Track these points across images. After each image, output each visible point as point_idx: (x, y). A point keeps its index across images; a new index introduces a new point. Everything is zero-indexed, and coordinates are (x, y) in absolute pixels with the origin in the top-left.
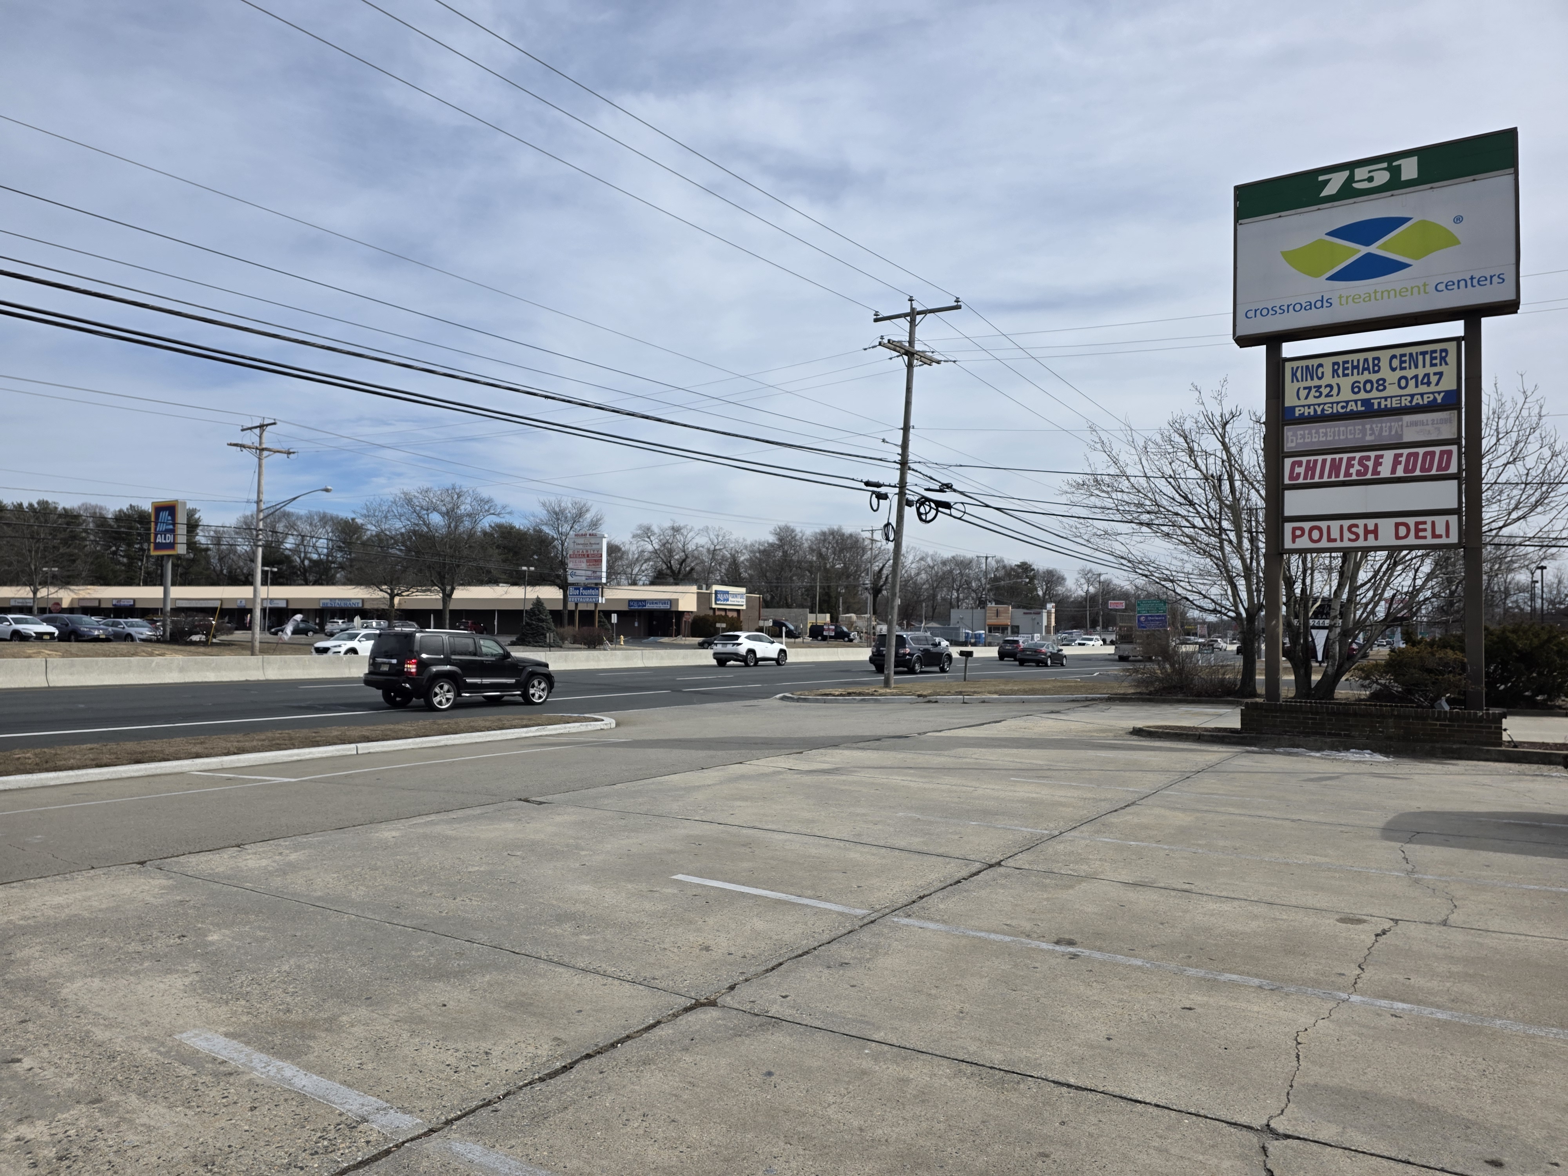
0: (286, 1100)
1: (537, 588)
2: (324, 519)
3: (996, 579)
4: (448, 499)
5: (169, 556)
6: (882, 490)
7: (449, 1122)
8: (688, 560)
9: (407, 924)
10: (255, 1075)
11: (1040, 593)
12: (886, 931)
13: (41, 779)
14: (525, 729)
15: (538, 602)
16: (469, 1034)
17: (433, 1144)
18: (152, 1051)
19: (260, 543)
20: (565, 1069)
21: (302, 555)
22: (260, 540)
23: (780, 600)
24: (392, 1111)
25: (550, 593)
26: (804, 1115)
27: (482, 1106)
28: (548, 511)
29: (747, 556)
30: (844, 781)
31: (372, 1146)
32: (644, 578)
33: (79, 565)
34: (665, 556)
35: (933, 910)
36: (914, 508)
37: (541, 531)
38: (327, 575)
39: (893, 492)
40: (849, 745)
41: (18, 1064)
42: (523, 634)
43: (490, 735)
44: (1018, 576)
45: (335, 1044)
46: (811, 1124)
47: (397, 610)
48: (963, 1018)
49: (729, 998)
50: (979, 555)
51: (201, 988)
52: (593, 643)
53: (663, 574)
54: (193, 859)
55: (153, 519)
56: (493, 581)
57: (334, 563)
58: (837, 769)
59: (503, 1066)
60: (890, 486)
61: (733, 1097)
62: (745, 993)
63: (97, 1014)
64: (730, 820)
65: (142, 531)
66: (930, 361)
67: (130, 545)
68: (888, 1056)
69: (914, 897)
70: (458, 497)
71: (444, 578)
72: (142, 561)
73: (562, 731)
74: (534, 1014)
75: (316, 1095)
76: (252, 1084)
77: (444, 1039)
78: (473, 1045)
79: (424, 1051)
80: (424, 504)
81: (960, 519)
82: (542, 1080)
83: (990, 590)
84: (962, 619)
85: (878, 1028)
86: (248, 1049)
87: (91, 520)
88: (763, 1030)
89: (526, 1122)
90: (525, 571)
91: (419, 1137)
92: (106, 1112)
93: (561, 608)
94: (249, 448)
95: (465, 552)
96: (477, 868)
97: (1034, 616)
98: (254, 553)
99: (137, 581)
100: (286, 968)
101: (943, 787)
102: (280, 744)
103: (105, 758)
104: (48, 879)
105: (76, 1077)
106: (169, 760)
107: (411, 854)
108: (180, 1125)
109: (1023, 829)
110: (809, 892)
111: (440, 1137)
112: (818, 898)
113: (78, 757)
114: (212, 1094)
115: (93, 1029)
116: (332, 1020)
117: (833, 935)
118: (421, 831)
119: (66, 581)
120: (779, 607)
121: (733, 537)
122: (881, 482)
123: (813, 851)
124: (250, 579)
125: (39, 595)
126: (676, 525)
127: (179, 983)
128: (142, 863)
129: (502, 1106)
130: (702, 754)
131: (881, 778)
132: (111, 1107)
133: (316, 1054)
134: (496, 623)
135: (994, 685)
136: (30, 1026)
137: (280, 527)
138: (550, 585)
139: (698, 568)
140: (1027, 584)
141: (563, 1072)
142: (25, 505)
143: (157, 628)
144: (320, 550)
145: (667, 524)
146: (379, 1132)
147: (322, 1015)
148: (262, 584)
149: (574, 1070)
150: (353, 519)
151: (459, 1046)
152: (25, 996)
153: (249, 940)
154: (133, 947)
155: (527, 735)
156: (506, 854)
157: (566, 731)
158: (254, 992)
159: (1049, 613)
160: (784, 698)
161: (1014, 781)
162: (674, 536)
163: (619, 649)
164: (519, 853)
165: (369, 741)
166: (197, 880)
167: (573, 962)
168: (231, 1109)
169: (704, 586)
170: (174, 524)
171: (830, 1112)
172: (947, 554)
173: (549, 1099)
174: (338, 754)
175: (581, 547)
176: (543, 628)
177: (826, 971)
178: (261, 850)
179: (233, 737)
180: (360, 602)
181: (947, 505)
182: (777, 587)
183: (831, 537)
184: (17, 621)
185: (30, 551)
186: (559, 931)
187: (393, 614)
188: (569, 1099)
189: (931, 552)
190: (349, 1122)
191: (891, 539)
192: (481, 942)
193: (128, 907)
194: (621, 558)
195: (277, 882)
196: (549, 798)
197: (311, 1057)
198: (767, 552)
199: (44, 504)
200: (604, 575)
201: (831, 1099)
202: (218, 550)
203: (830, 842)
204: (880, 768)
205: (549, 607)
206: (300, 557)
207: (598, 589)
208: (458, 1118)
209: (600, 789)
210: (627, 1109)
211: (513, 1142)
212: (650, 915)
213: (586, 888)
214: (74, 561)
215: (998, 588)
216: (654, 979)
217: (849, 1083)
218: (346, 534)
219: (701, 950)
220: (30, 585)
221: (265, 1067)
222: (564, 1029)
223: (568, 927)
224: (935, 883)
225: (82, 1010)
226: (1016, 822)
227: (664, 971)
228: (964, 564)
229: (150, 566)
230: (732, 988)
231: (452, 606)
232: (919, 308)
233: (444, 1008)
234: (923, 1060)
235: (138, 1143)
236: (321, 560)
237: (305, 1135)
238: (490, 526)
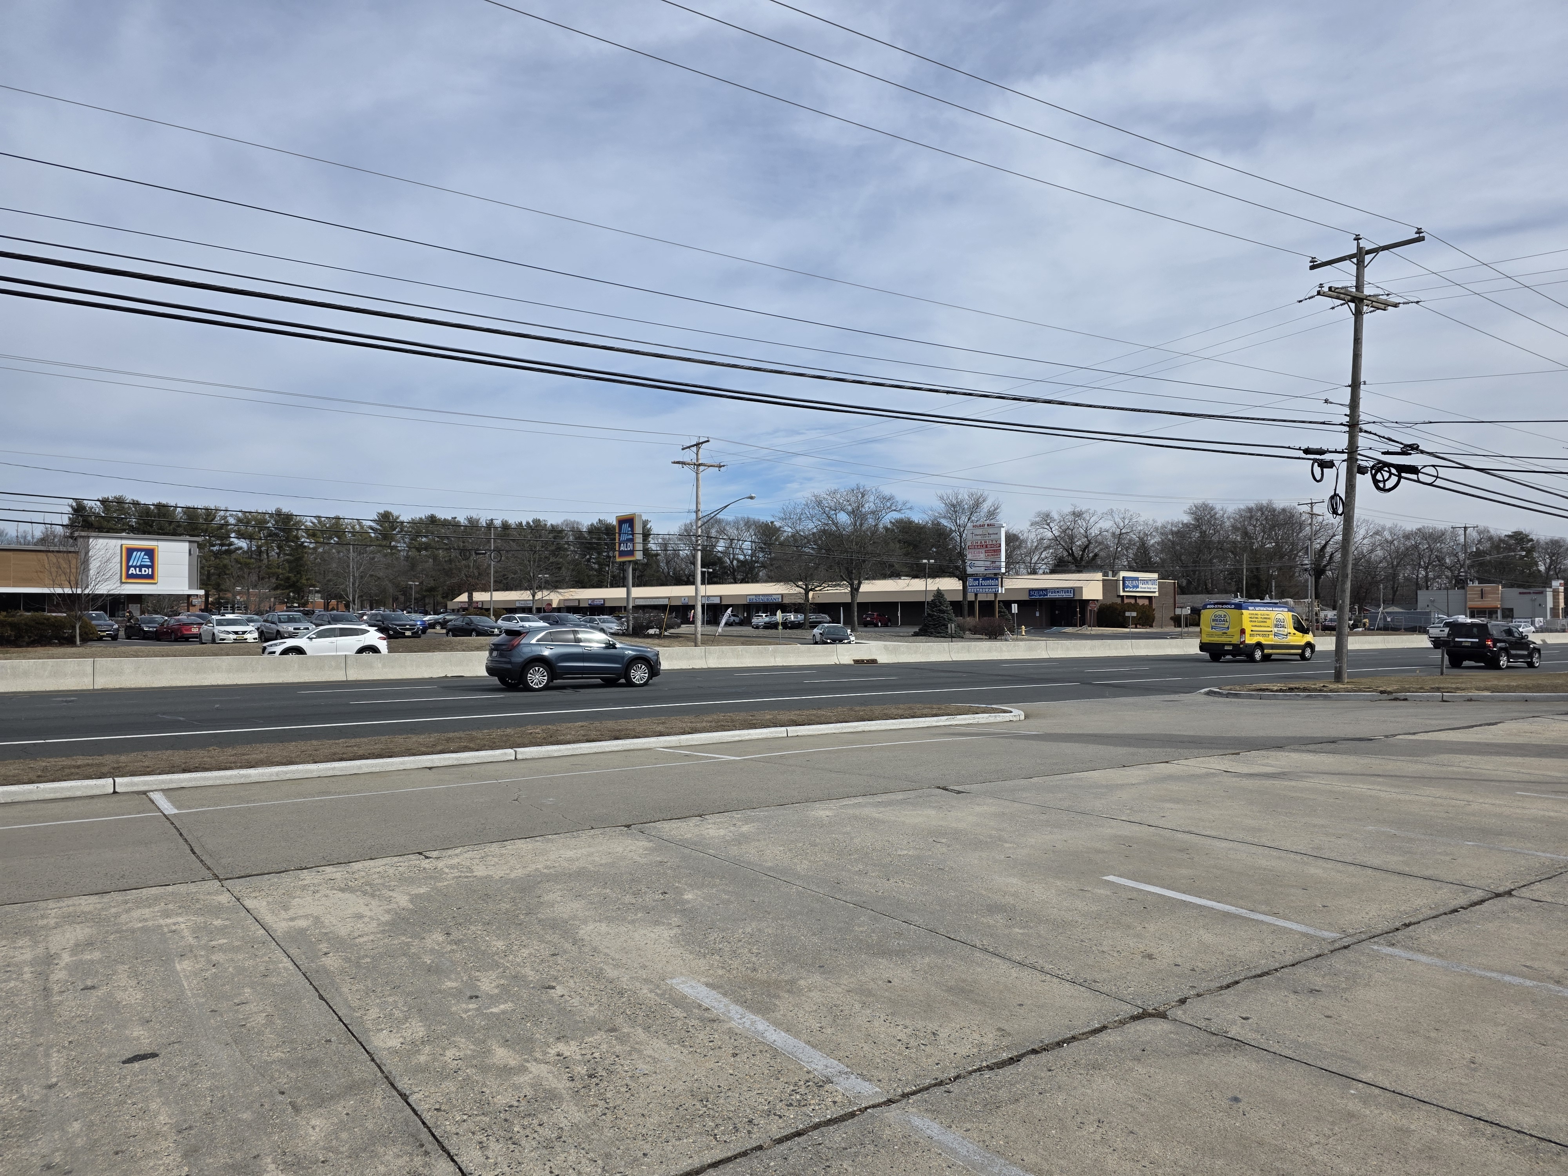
0: (761, 1051)
1: (937, 580)
2: (748, 524)
3: (1479, 553)
4: (853, 499)
5: (630, 561)
6: (1327, 457)
7: (905, 1096)
8: (1092, 546)
9: (848, 900)
10: (733, 1024)
11: (1542, 568)
12: (1363, 959)
13: (548, 751)
14: (935, 718)
15: (939, 593)
16: (916, 1012)
17: (892, 1114)
18: (650, 992)
19: (699, 548)
20: (1012, 1061)
21: (732, 556)
22: (699, 545)
23: (1198, 585)
24: (853, 1077)
25: (950, 585)
26: (1282, 1150)
27: (935, 1085)
28: (946, 504)
29: (1157, 539)
30: (1293, 787)
31: (839, 1107)
32: (1044, 567)
33: (564, 571)
34: (1066, 542)
35: (1422, 940)
36: (1368, 476)
37: (939, 524)
38: (752, 574)
39: (1339, 459)
40: (1297, 747)
41: (553, 991)
42: (925, 625)
43: (903, 723)
44: (1509, 548)
45: (797, 1005)
46: (1292, 1161)
47: (811, 604)
48: (1475, 1070)
49: (1180, 1012)
50: (1454, 525)
51: (683, 941)
52: (993, 633)
53: (1064, 562)
54: (667, 825)
55: (617, 531)
56: (895, 574)
57: (757, 562)
58: (1284, 774)
59: (952, 1049)
60: (1336, 452)
61: (1197, 1118)
62: (1197, 1010)
63: (606, 954)
64: (1161, 823)
65: (608, 541)
66: (1385, 305)
67: (599, 553)
68: (1380, 1100)
69: (1398, 924)
70: (863, 496)
71: (852, 573)
72: (609, 566)
73: (971, 722)
74: (976, 1002)
75: (785, 1051)
76: (731, 1032)
77: (893, 1014)
78: (920, 1024)
79: (876, 1023)
80: (832, 504)
81: (1430, 484)
82: (990, 1068)
83: (1471, 567)
84: (1433, 601)
85: (1365, 1068)
86: (725, 1000)
87: (571, 533)
88: (1223, 1051)
89: (978, 1108)
90: (925, 564)
91: (879, 1105)
92: (621, 1040)
93: (960, 598)
94: (689, 464)
95: (870, 549)
96: (906, 852)
97: (1535, 597)
98: (694, 556)
99: (605, 584)
100: (749, 930)
101: (1424, 799)
102: (724, 726)
103: (593, 734)
104: (561, 835)
105: (596, 1007)
106: (639, 737)
107: (844, 834)
108: (678, 1061)
109: (1539, 854)
110: (1264, 908)
111: (899, 1108)
112: (1275, 914)
113: (573, 733)
114: (701, 1036)
115: (605, 967)
116: (792, 982)
117: (1297, 957)
118: (850, 811)
119: (555, 586)
120: (1198, 593)
121: (1141, 519)
122: (1325, 448)
123: (1264, 863)
124: (692, 580)
125: (537, 598)
126: (1078, 509)
127: (666, 934)
128: (628, 826)
129: (954, 1087)
130: (1121, 751)
131: (1339, 785)
132: (624, 1037)
133: (782, 1012)
134: (899, 615)
135: (1484, 681)
136: (559, 960)
137: (713, 533)
138: (950, 576)
139: (1102, 554)
140: (1522, 557)
141: (1010, 1064)
142: (524, 523)
143: (622, 624)
144: (745, 551)
145: (1068, 509)
146: (844, 1095)
147: (783, 976)
148: (702, 584)
149: (1021, 1063)
150: (772, 523)
151: (908, 1022)
152: (553, 934)
153: (716, 902)
154: (628, 899)
155: (938, 724)
156: (931, 840)
157: (975, 721)
158: (726, 949)
159: (1556, 593)
160: (1208, 693)
161: (1522, 796)
162: (1075, 522)
163: (1022, 640)
164: (944, 841)
165: (797, 725)
166: (671, 844)
167: (1009, 955)
168: (717, 1052)
169: (1110, 573)
170: (633, 534)
171: (1314, 1151)
172: (1411, 526)
173: (999, 1089)
174: (772, 736)
175: (979, 538)
176: (944, 619)
177: (1292, 996)
178: (718, 820)
179: (686, 719)
180: (780, 597)
181: (1414, 470)
182: (1194, 572)
183: (1259, 514)
184: (522, 619)
185: (529, 561)
186: (992, 922)
187: (808, 608)
188: (1019, 1092)
189: (1389, 524)
190: (816, 1080)
191: (1340, 512)
192: (917, 924)
193: (621, 863)
194: (1019, 547)
195: (734, 851)
196: (967, 787)
197: (778, 1015)
198: (1181, 533)
199: (537, 522)
200: (1003, 564)
201: (1312, 1138)
202: (666, 555)
203: (1283, 854)
204: (1339, 774)
205: (949, 598)
206: (729, 559)
207: (997, 579)
208: (914, 1093)
209: (1016, 782)
210: (1080, 1112)
211: (968, 1125)
212: (1083, 915)
213: (1014, 881)
214: (560, 568)
215: (1482, 564)
216: (1095, 981)
217: (1333, 1123)
218: (767, 536)
219: (1143, 957)
220: (530, 589)
221: (741, 1019)
222: (1007, 1021)
223: (999, 919)
224: (1423, 910)
225: (595, 949)
226: (1529, 845)
227: (1105, 975)
228: (1434, 537)
229: (615, 570)
230: (1183, 1001)
231: (860, 599)
232: (1368, 246)
233: (889, 984)
234: (1427, 1111)
235: (647, 1072)
236: (746, 560)
237: (780, 1086)
238: (891, 522)
